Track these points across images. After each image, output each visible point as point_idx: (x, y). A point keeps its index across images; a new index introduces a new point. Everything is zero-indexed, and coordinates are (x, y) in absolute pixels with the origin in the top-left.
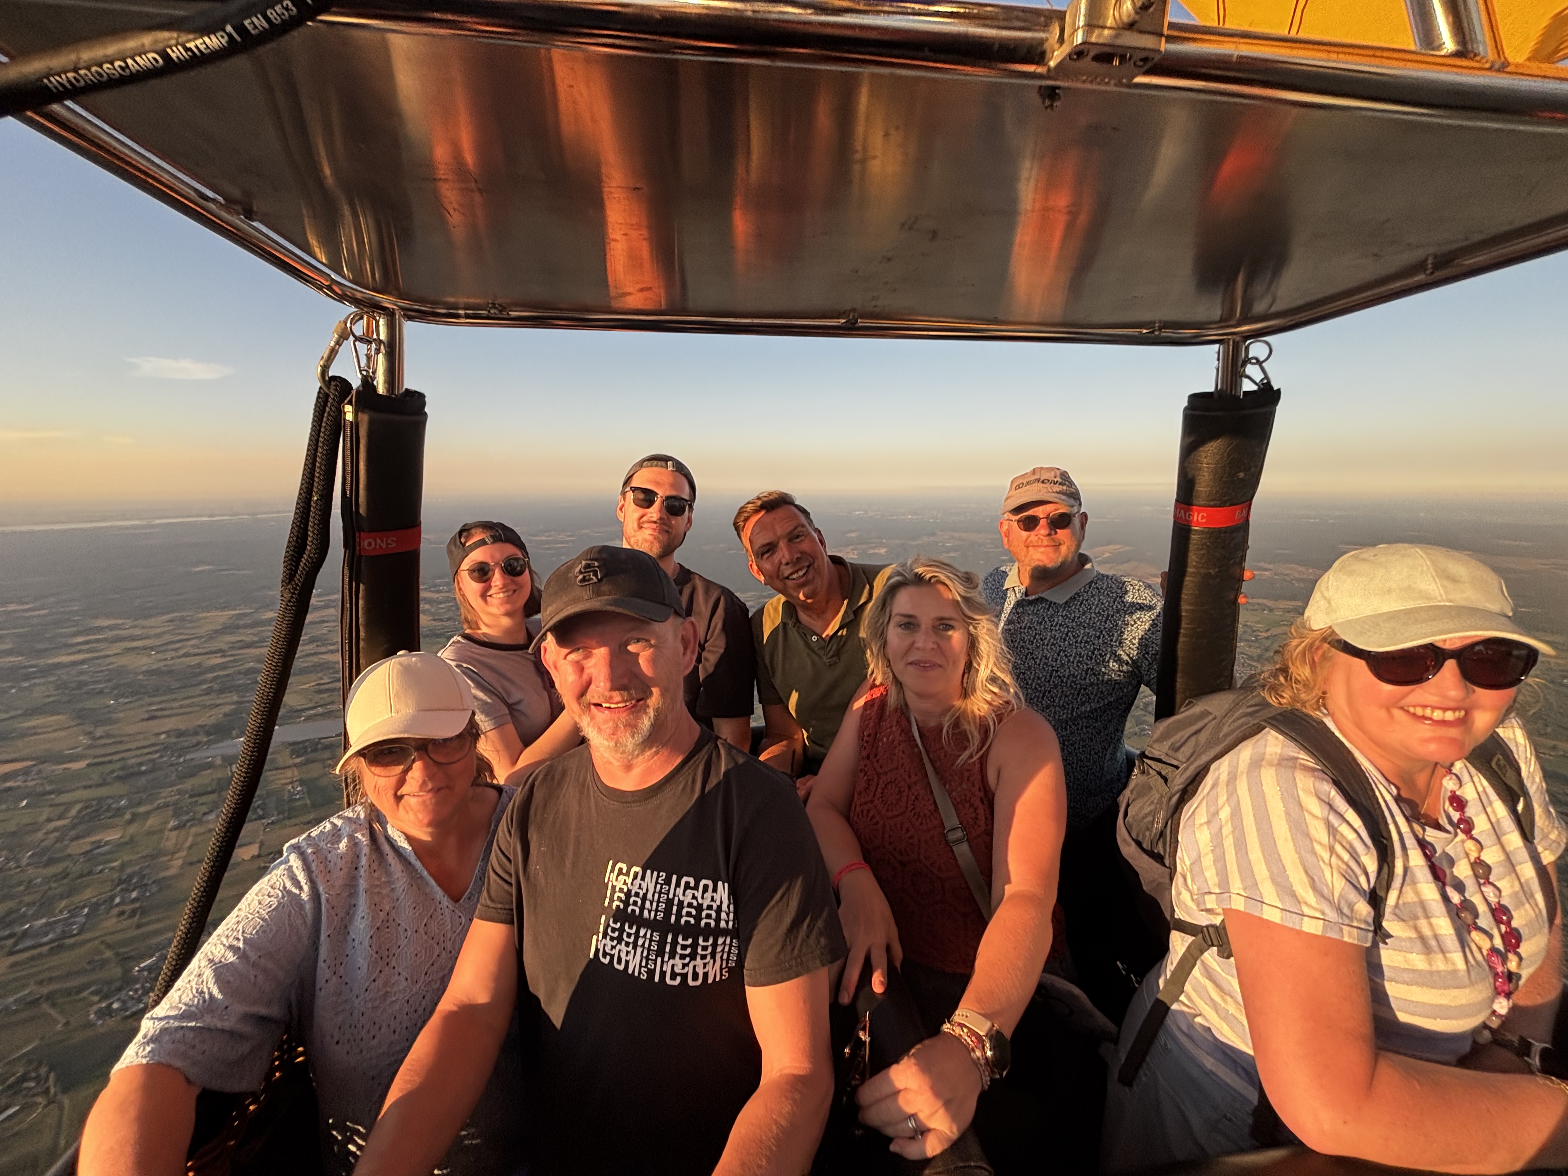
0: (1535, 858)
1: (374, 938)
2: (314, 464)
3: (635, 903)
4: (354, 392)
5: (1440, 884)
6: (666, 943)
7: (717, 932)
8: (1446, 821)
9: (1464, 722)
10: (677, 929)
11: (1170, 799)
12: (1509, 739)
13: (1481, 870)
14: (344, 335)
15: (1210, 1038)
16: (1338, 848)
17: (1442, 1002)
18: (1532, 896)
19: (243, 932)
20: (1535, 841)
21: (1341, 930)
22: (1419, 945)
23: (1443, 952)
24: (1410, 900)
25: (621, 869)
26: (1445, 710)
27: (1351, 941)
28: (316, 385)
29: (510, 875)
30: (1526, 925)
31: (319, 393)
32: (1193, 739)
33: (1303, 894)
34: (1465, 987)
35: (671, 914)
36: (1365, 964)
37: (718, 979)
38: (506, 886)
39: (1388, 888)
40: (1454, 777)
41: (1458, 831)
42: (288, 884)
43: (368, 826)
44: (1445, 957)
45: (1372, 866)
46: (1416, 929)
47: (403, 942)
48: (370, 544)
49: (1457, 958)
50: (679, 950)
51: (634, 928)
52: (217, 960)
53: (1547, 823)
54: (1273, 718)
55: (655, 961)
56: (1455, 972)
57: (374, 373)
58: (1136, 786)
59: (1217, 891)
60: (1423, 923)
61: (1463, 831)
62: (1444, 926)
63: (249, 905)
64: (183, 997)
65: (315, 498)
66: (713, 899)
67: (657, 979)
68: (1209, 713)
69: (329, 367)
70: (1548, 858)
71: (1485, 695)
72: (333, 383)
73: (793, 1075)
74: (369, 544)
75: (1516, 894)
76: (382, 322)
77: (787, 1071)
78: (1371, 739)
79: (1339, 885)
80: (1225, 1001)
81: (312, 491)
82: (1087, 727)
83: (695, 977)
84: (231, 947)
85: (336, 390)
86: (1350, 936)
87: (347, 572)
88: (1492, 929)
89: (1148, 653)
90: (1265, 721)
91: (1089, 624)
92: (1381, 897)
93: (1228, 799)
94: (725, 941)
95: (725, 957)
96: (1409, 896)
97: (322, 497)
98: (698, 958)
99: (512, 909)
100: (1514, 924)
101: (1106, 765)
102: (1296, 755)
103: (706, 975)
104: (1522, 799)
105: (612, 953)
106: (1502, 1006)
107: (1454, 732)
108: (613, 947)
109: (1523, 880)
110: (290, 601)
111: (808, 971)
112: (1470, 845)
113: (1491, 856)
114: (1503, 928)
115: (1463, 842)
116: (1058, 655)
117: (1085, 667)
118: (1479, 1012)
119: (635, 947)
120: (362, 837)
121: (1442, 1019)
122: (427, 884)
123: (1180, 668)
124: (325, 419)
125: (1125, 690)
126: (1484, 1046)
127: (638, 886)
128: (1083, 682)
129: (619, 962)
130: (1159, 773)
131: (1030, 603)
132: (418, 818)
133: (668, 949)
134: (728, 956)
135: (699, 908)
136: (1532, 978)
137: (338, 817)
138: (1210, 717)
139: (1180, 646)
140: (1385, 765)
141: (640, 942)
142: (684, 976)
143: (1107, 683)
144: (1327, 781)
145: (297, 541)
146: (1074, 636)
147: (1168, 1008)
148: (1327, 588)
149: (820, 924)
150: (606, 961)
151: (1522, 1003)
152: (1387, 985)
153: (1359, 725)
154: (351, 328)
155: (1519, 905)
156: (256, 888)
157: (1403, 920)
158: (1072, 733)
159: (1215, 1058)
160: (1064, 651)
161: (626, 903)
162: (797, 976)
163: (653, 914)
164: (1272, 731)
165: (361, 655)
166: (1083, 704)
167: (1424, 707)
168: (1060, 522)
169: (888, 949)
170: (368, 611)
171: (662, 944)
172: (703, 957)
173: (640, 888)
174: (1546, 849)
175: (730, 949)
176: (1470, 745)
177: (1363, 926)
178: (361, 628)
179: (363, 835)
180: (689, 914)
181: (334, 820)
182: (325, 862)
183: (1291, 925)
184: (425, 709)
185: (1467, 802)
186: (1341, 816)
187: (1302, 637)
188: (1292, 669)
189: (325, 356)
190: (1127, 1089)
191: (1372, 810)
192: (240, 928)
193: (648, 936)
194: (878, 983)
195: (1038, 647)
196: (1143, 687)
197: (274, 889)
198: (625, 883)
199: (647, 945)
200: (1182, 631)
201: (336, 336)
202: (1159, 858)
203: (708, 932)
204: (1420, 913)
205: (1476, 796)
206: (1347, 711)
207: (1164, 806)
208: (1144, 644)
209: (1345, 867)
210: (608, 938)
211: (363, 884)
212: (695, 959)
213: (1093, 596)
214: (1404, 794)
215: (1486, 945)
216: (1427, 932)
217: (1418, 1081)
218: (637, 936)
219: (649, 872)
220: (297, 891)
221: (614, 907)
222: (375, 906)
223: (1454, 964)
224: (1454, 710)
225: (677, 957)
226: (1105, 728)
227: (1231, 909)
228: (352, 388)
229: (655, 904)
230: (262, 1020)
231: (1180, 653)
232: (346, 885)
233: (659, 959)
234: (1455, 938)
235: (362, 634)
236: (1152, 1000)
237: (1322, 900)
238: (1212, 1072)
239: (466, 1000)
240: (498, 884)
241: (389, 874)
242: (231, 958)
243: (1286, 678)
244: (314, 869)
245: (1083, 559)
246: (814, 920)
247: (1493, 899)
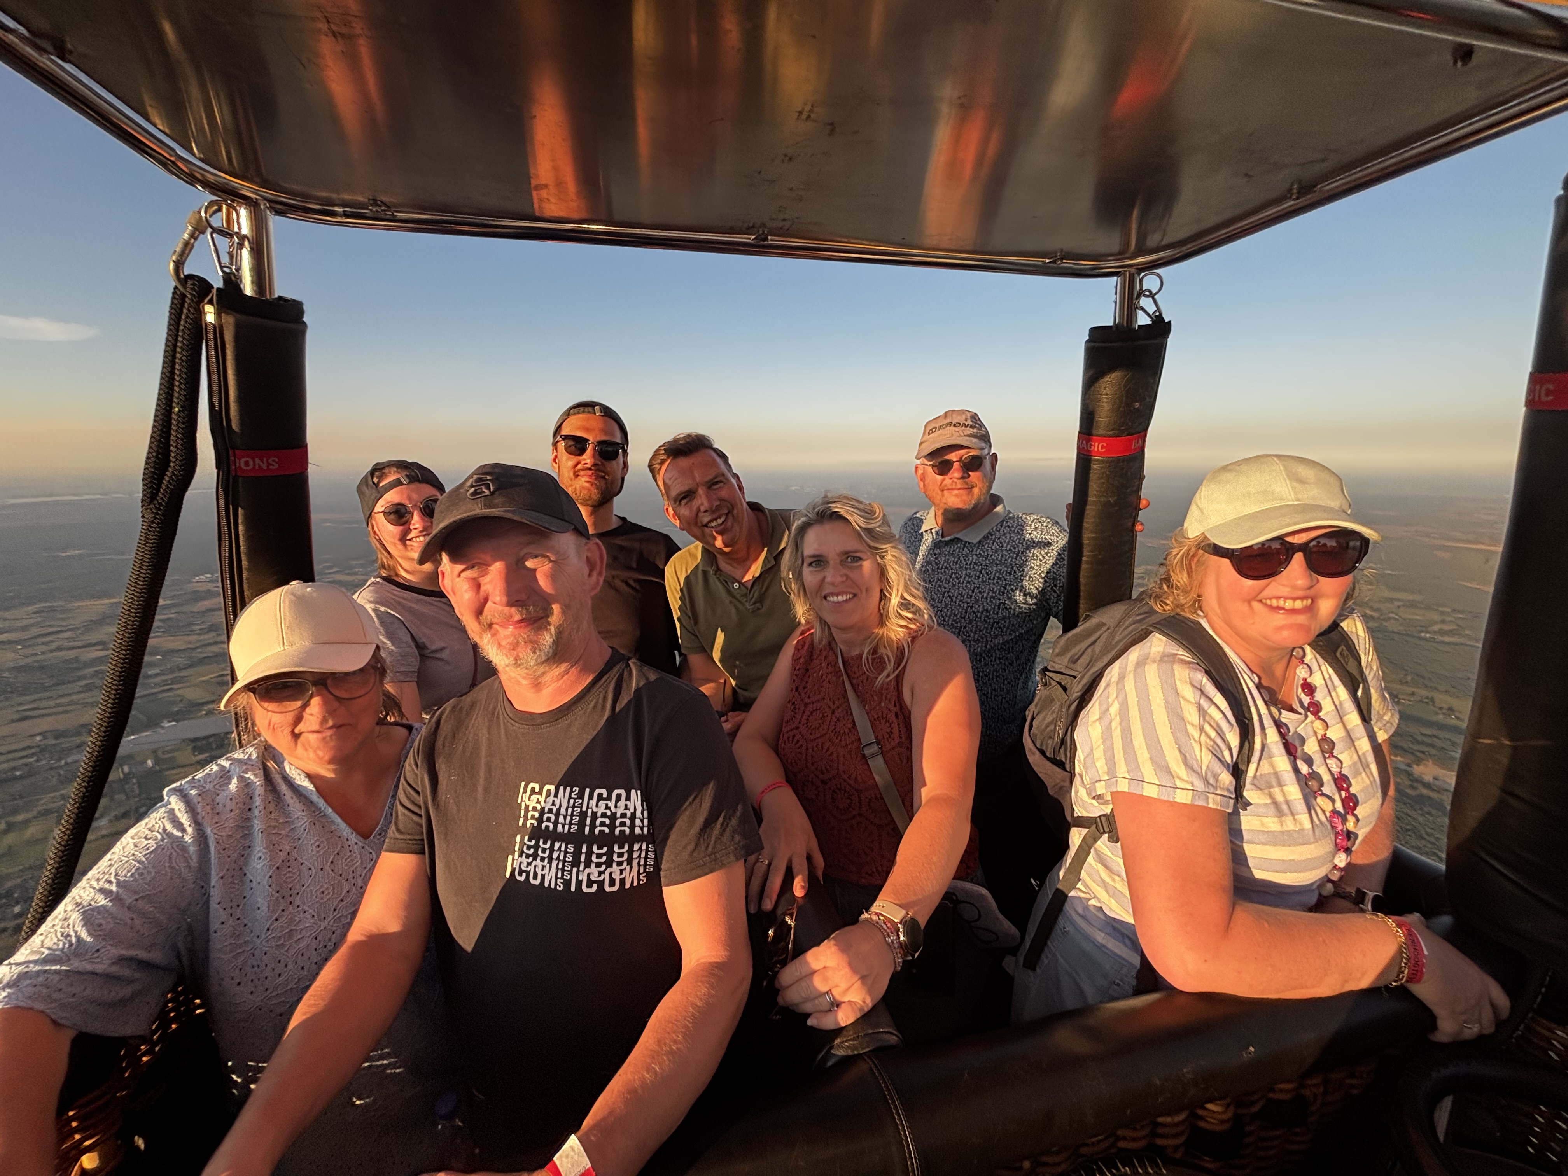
0: (1372, 737)
1: (273, 878)
2: (172, 373)
3: (549, 819)
4: (214, 291)
5: (1292, 758)
6: (581, 853)
7: (632, 839)
8: (1298, 705)
9: (1311, 609)
10: (592, 840)
11: (1070, 706)
12: (1352, 632)
13: (1327, 746)
14: (199, 229)
15: (1102, 916)
16: (1207, 727)
17: (1291, 858)
18: (1368, 766)
19: (116, 875)
20: (1372, 722)
21: (1207, 798)
22: (1272, 810)
23: (1293, 814)
24: (1266, 772)
25: (533, 789)
26: (1294, 599)
27: (1215, 807)
28: (173, 283)
29: (420, 807)
30: (1362, 791)
31: (174, 293)
32: (1090, 650)
33: (1177, 770)
34: (1310, 844)
35: (585, 825)
36: (1227, 827)
37: (635, 884)
38: (415, 818)
39: (1249, 762)
40: (1305, 666)
41: (1309, 714)
42: (169, 827)
43: (261, 767)
44: (1295, 819)
45: (1234, 740)
46: (1271, 796)
47: (307, 882)
48: (247, 464)
49: (1304, 818)
50: (594, 858)
51: (549, 843)
52: (85, 903)
53: (1382, 706)
54: (1158, 623)
55: (571, 871)
56: (1303, 830)
57: (238, 270)
58: (1039, 699)
59: (1107, 778)
60: (1276, 791)
61: (1312, 713)
62: (1294, 792)
63: (123, 848)
64: (46, 942)
65: (177, 409)
66: (626, 807)
67: (573, 889)
68: (1104, 624)
69: (183, 263)
70: (1382, 736)
71: (1328, 585)
72: (190, 282)
73: (710, 963)
74: (244, 463)
75: (1355, 764)
76: (243, 212)
77: (703, 961)
78: (1237, 633)
79: (1205, 759)
80: (1114, 880)
81: (171, 401)
82: (1000, 659)
83: (612, 883)
84: (102, 891)
85: (193, 289)
86: (1213, 803)
87: (221, 494)
88: (1334, 794)
89: (1055, 586)
90: (1151, 626)
91: (1001, 561)
92: (1243, 771)
93: (1117, 697)
94: (641, 846)
95: (642, 862)
96: (1265, 768)
97: (183, 409)
98: (615, 865)
99: (423, 840)
100: (1353, 790)
101: (1019, 693)
102: (1176, 652)
103: (623, 881)
104: (1361, 685)
105: (528, 869)
106: (1341, 860)
107: (1301, 619)
108: (529, 864)
109: (1360, 753)
110: (153, 522)
111: (722, 866)
112: (1318, 724)
113: (1335, 733)
114: (1343, 794)
115: (1312, 722)
116: (973, 592)
117: (998, 602)
118: (1323, 865)
119: (550, 862)
120: (255, 778)
121: (1291, 872)
122: (332, 822)
123: (1082, 594)
124: (182, 322)
125: (1035, 622)
126: (1326, 897)
127: (551, 803)
128: (996, 617)
129: (535, 878)
130: (1060, 684)
131: (947, 543)
132: (317, 755)
133: (583, 859)
134: (646, 861)
135: (613, 817)
136: (1366, 839)
137: (227, 759)
138: (1104, 629)
139: (1082, 574)
140: (1248, 656)
141: (555, 856)
142: (601, 884)
143: (1018, 616)
144: (1201, 671)
145: (157, 457)
146: (987, 573)
147: (1066, 896)
148: (1200, 498)
149: (734, 822)
150: (522, 878)
151: (1359, 861)
152: (1246, 846)
153: (1229, 623)
154: (206, 217)
155: (1357, 774)
156: (132, 831)
157: (1260, 789)
158: (986, 665)
159: (1106, 933)
160: (978, 588)
161: (540, 820)
162: (711, 872)
163: (567, 827)
164: (1157, 635)
165: (245, 586)
166: (996, 637)
167: (1278, 598)
168: (973, 464)
169: (809, 858)
170: (249, 539)
171: (577, 854)
172: (620, 864)
173: (553, 804)
174: (1380, 729)
175: (647, 854)
176: (1316, 629)
177: (1225, 793)
178: (243, 557)
179: (256, 776)
180: (603, 824)
181: (223, 762)
182: (214, 805)
183: (1166, 799)
184: (320, 643)
185: (1316, 688)
186: (1211, 700)
187: (1180, 544)
188: (1173, 577)
189: (178, 250)
190: (1030, 972)
191: (1237, 695)
192: (113, 870)
193: (563, 849)
194: (799, 888)
195: (954, 586)
196: (1053, 621)
197: (152, 831)
198: (538, 802)
199: (562, 858)
200: (1084, 559)
201: (190, 228)
202: (1061, 765)
203: (622, 839)
204: (1274, 783)
205: (1323, 682)
206: (1218, 611)
207: (1064, 716)
208: (1050, 577)
209: (1212, 743)
210: (524, 855)
211: (258, 825)
212: (611, 866)
213: (1004, 535)
214: (1265, 683)
215: (1329, 807)
216: (1280, 798)
217: (1267, 921)
218: (552, 850)
219: (562, 788)
220: (180, 834)
221: (528, 826)
222: (273, 847)
223: (1301, 824)
224: (1302, 598)
225: (593, 865)
226: (1018, 658)
227: (1117, 792)
228: (211, 286)
229: (568, 818)
230: (143, 965)
231: (1082, 580)
232: (239, 827)
233: (575, 870)
234: (1302, 801)
235: (245, 563)
236: (1053, 891)
237: (1193, 773)
238: (1104, 946)
239: (374, 930)
240: (408, 817)
241: (287, 815)
242: (102, 901)
243: (1168, 587)
244: (199, 810)
245: (996, 500)
246: (728, 819)
247: (1335, 770)
